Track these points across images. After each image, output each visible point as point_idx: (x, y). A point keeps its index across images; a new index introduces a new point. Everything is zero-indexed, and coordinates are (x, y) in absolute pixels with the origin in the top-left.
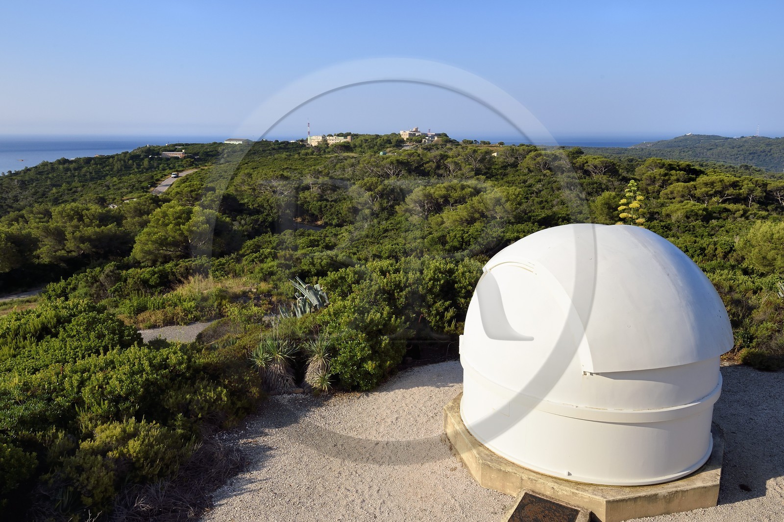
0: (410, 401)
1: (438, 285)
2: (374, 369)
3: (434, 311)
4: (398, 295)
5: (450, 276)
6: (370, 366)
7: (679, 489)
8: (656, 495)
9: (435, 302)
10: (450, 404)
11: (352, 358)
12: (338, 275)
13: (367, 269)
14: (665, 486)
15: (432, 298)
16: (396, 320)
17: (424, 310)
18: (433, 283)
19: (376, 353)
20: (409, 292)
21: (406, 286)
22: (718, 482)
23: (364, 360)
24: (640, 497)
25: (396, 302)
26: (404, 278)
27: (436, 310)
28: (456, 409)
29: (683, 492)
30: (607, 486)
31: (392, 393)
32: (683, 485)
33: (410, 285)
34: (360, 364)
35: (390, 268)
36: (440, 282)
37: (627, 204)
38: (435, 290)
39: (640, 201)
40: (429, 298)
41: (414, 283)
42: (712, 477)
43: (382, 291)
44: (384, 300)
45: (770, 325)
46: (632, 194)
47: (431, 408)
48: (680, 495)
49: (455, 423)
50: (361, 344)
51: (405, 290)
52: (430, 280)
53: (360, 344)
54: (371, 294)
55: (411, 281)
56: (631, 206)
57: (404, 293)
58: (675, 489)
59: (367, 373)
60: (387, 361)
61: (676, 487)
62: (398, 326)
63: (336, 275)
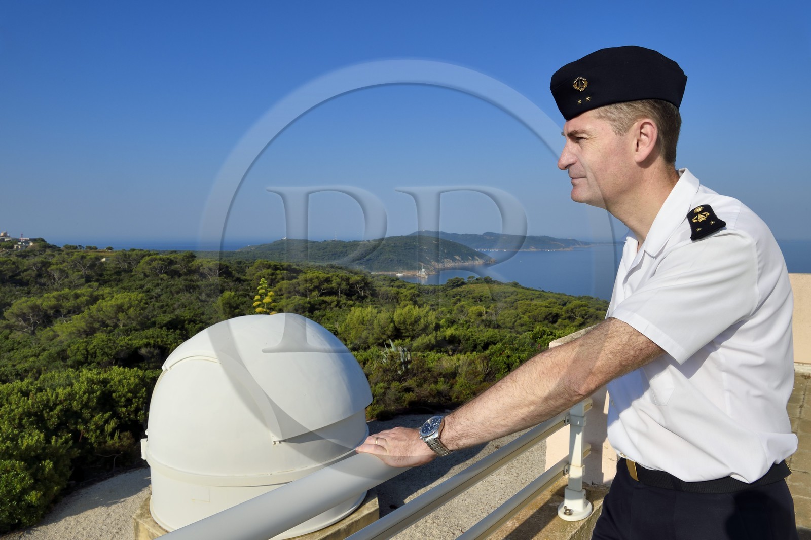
0: (87, 525)
1: (94, 397)
2: (38, 500)
3: (93, 426)
4: (48, 415)
5: (105, 387)
6: (33, 497)
7: (353, 520)
8: (339, 531)
9: (93, 416)
10: (139, 512)
11: (9, 492)
14: (344, 521)
15: (89, 413)
17: (81, 428)
18: (89, 395)
19: (39, 481)
20: (61, 410)
21: (56, 405)
22: (378, 506)
23: (25, 491)
24: (328, 536)
25: (46, 423)
26: (52, 396)
27: (95, 424)
28: (146, 515)
29: (357, 522)
30: (301, 536)
31: (63, 522)
32: (356, 517)
33: (61, 402)
34: (19, 498)
35: (31, 387)
36: (96, 394)
37: (260, 300)
38: (91, 403)
39: (271, 296)
40: (86, 413)
41: (65, 400)
42: (373, 505)
43: (29, 414)
44: (32, 424)
45: (382, 385)
46: (264, 291)
47: (112, 525)
48: (355, 525)
49: (150, 528)
50: (19, 474)
51: (55, 408)
52: (84, 393)
53: (17, 474)
54: (14, 420)
55: (61, 397)
56: (264, 301)
57: (56, 412)
58: (351, 522)
59: (30, 506)
60: (53, 488)
61: (351, 520)
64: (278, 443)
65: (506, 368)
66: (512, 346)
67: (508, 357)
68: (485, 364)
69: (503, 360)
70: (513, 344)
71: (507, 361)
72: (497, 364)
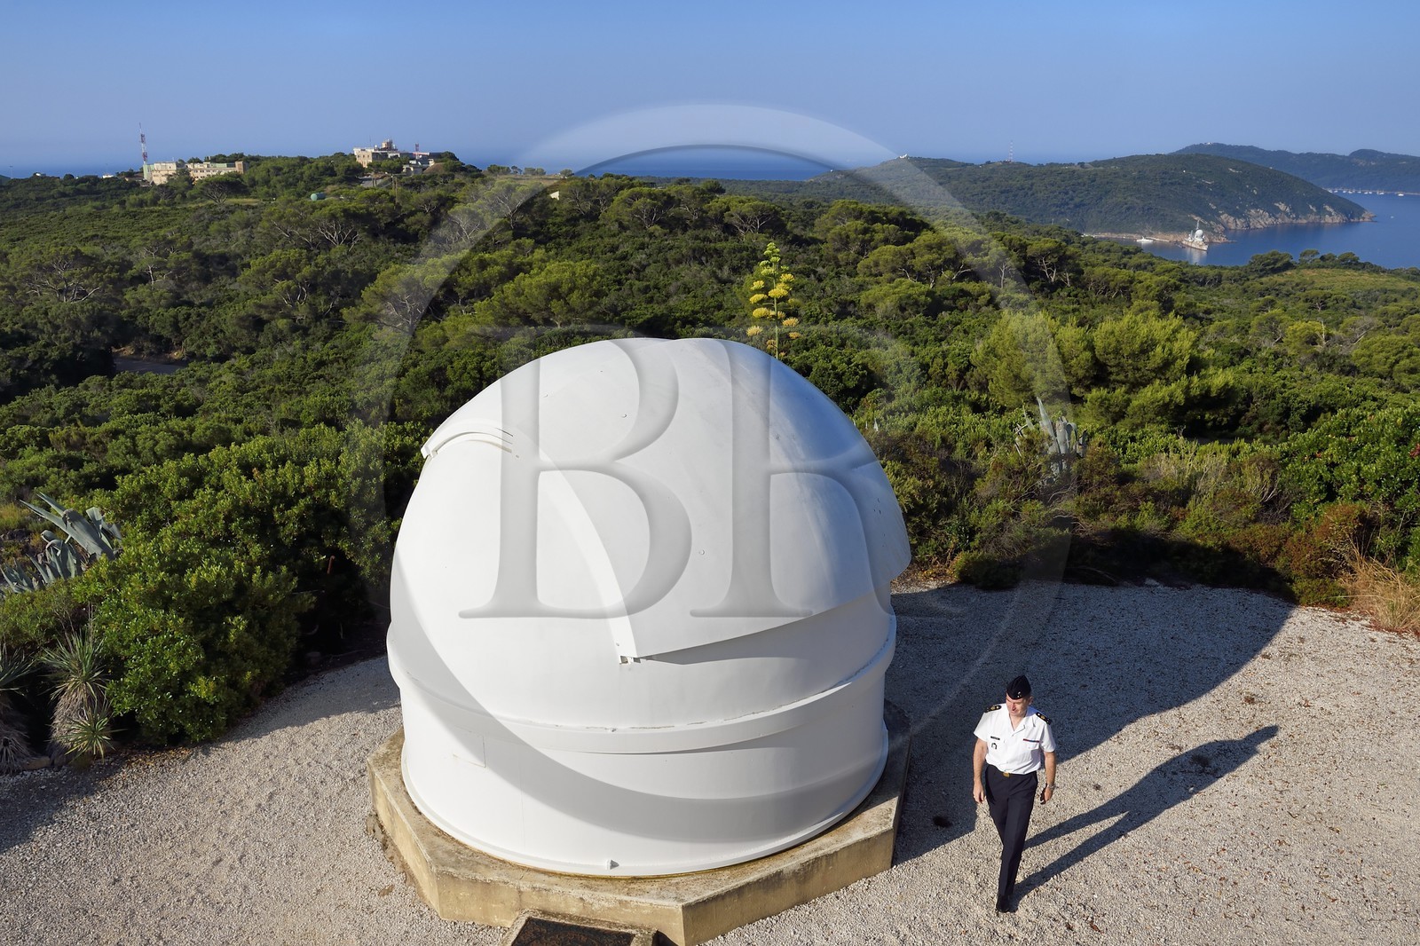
0: (307, 751)
1: (372, 485)
2: (216, 693)
3: (369, 543)
4: (281, 517)
5: (404, 463)
6: (202, 688)
7: (820, 853)
8: (778, 874)
9: (370, 524)
10: (382, 749)
11: (157, 674)
12: (139, 482)
13: (212, 464)
14: (798, 852)
15: (362, 516)
16: (264, 575)
17: (344, 545)
18: (363, 482)
19: (214, 655)
20: (308, 507)
21: (299, 495)
22: (890, 825)
23: (186, 676)
24: (748, 884)
25: (278, 532)
26: (293, 477)
27: (374, 540)
28: (394, 761)
29: (828, 857)
30: (687, 875)
31: (266, 739)
32: (830, 844)
33: (309, 491)
34: (179, 691)
35: (266, 456)
36: (378, 478)
37: (765, 290)
38: (366, 497)
39: (787, 282)
40: (356, 516)
41: (318, 487)
42: (881, 817)
43: (245, 510)
44: (248, 531)
45: (1001, 504)
46: (772, 270)
47: (351, 761)
48: (824, 863)
49: (388, 792)
50: (179, 640)
51: (297, 503)
52: (355, 475)
53: (174, 640)
54: (216, 521)
55: (309, 481)
56: (771, 293)
57: (295, 510)
58: (813, 856)
59: (199, 704)
60: (245, 671)
61: (816, 850)
62: (270, 590)
63: (135, 483)
64: (631, 661)
65: (1321, 492)
66: (1344, 439)
67: (1332, 465)
68: (1266, 477)
69: (1317, 472)
70: (1347, 436)
71: (1327, 476)
72: (1299, 481)
